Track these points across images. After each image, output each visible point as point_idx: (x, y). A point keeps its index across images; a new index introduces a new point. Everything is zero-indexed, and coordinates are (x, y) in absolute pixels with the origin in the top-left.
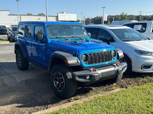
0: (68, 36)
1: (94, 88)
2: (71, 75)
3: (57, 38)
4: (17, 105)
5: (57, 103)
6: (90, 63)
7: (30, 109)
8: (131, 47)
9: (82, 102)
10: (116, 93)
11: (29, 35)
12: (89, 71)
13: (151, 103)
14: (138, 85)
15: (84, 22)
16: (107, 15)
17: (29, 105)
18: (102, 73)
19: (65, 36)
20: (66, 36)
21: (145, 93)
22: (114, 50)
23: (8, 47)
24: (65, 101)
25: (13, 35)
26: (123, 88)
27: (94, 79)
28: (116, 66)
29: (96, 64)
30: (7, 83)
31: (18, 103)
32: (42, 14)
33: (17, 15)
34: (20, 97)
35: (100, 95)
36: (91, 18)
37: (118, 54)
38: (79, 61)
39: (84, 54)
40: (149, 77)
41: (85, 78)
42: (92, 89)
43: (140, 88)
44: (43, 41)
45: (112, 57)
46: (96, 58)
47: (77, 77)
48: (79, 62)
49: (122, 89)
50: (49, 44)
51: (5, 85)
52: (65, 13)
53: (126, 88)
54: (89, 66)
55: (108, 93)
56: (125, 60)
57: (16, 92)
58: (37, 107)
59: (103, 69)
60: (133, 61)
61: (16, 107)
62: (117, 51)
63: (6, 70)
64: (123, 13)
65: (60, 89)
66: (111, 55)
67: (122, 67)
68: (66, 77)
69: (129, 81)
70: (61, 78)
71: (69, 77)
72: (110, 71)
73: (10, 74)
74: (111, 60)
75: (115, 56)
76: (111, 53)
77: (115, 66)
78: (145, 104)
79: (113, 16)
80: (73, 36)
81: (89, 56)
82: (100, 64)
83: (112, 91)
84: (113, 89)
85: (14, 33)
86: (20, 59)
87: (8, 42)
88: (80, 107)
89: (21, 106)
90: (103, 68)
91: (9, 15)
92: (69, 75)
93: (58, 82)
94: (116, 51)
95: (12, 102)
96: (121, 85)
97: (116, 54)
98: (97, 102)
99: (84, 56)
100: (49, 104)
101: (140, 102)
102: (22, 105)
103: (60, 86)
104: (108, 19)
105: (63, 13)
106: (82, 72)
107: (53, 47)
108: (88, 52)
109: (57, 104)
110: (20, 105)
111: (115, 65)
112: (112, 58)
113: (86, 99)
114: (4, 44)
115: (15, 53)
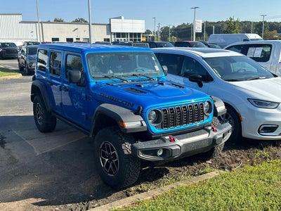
0: (125, 74)
1: (171, 170)
2: (130, 148)
3: (105, 77)
4: (35, 200)
5: (106, 197)
6: (165, 127)
7: (57, 209)
8: (241, 93)
9: (149, 198)
10: (211, 180)
11: (56, 66)
12: (161, 141)
13: (271, 202)
14: (252, 165)
15: (159, 34)
16: (201, 22)
17: (56, 200)
18: (185, 145)
19: (121, 72)
20: (122, 74)
21: (263, 180)
22: (208, 102)
23: (19, 86)
24: (119, 193)
25: (28, 62)
26: (224, 169)
27: (171, 156)
28: (212, 132)
29: (176, 128)
30: (17, 157)
31: (37, 197)
32: (82, 19)
33: (36, 23)
34: (41, 185)
35: (181, 184)
36: (171, 27)
37: (215, 108)
38: (144, 122)
39: (154, 110)
40: (272, 148)
41: (155, 154)
42: (167, 172)
43: (254, 171)
44: (82, 82)
45: (204, 114)
46: (174, 117)
47: (140, 152)
48: (145, 124)
49: (222, 171)
50: (91, 89)
51: (13, 161)
52: (123, 17)
53: (230, 169)
54: (162, 131)
55: (196, 180)
56: (230, 116)
57: (33, 175)
58: (69, 205)
59: (187, 137)
60: (243, 117)
61: (34, 204)
62: (215, 101)
63: (15, 132)
64: (231, 19)
65: (111, 172)
66: (203, 110)
67: (223, 132)
68: (120, 151)
69: (237, 156)
70: (112, 153)
71: (126, 152)
72: (201, 141)
73: (22, 140)
74: (203, 119)
75: (209, 111)
76: (202, 107)
77: (209, 131)
78: (261, 202)
79: (213, 23)
80: (135, 73)
81: (162, 113)
82: (182, 127)
83: (204, 177)
84: (206, 173)
85: (30, 59)
86: (40, 112)
87: (19, 76)
88: (146, 208)
89: (41, 202)
90: (188, 134)
91: (22, 22)
92: (127, 147)
93: (107, 160)
94: (212, 102)
95: (26, 196)
96: (221, 164)
97: (212, 108)
98: (175, 199)
99: (154, 113)
100: (91, 200)
101: (252, 199)
102: (43, 200)
103: (111, 166)
104: (203, 29)
105: (120, 18)
106: (149, 142)
107: (99, 94)
108: (161, 106)
109: (105, 199)
110: (40, 200)
111: (210, 128)
112: (205, 116)
113: (157, 192)
114: (11, 79)
115: (32, 101)
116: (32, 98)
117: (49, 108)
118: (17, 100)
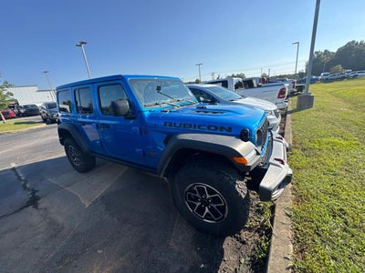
25: (49, 115)
30: (60, 220)
50: (147, 120)
51: (55, 230)
63: (50, 179)
70: (209, 197)
73: (61, 188)
85: (51, 112)
86: (75, 154)
91: (38, 91)
93: (198, 204)
103: (208, 211)
107: (162, 124)
115: (62, 144)
116: (62, 142)
117: (86, 148)
118: (45, 145)
